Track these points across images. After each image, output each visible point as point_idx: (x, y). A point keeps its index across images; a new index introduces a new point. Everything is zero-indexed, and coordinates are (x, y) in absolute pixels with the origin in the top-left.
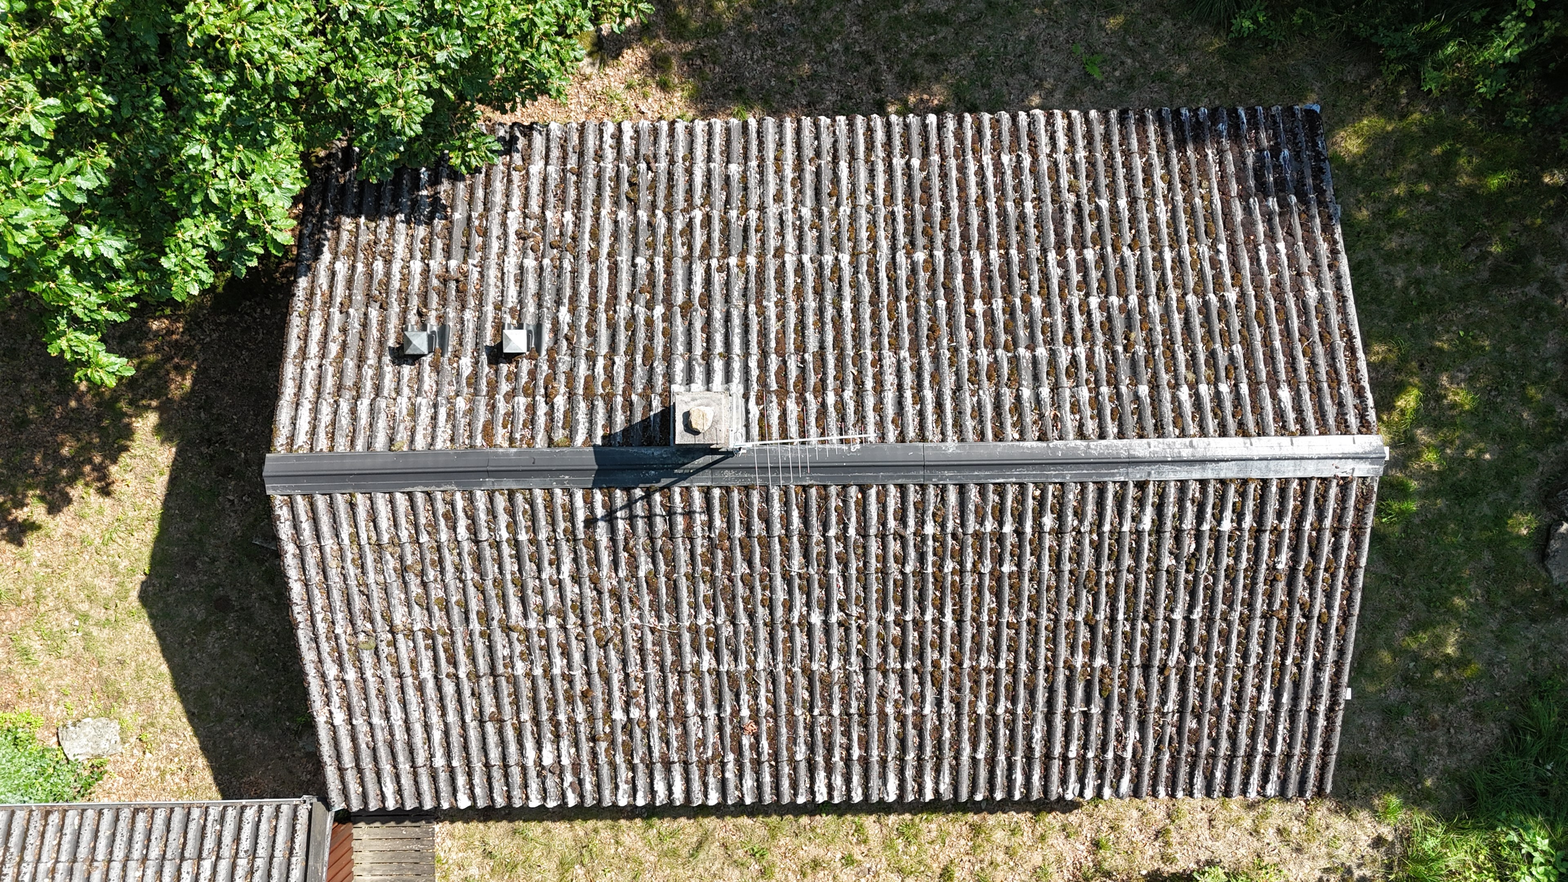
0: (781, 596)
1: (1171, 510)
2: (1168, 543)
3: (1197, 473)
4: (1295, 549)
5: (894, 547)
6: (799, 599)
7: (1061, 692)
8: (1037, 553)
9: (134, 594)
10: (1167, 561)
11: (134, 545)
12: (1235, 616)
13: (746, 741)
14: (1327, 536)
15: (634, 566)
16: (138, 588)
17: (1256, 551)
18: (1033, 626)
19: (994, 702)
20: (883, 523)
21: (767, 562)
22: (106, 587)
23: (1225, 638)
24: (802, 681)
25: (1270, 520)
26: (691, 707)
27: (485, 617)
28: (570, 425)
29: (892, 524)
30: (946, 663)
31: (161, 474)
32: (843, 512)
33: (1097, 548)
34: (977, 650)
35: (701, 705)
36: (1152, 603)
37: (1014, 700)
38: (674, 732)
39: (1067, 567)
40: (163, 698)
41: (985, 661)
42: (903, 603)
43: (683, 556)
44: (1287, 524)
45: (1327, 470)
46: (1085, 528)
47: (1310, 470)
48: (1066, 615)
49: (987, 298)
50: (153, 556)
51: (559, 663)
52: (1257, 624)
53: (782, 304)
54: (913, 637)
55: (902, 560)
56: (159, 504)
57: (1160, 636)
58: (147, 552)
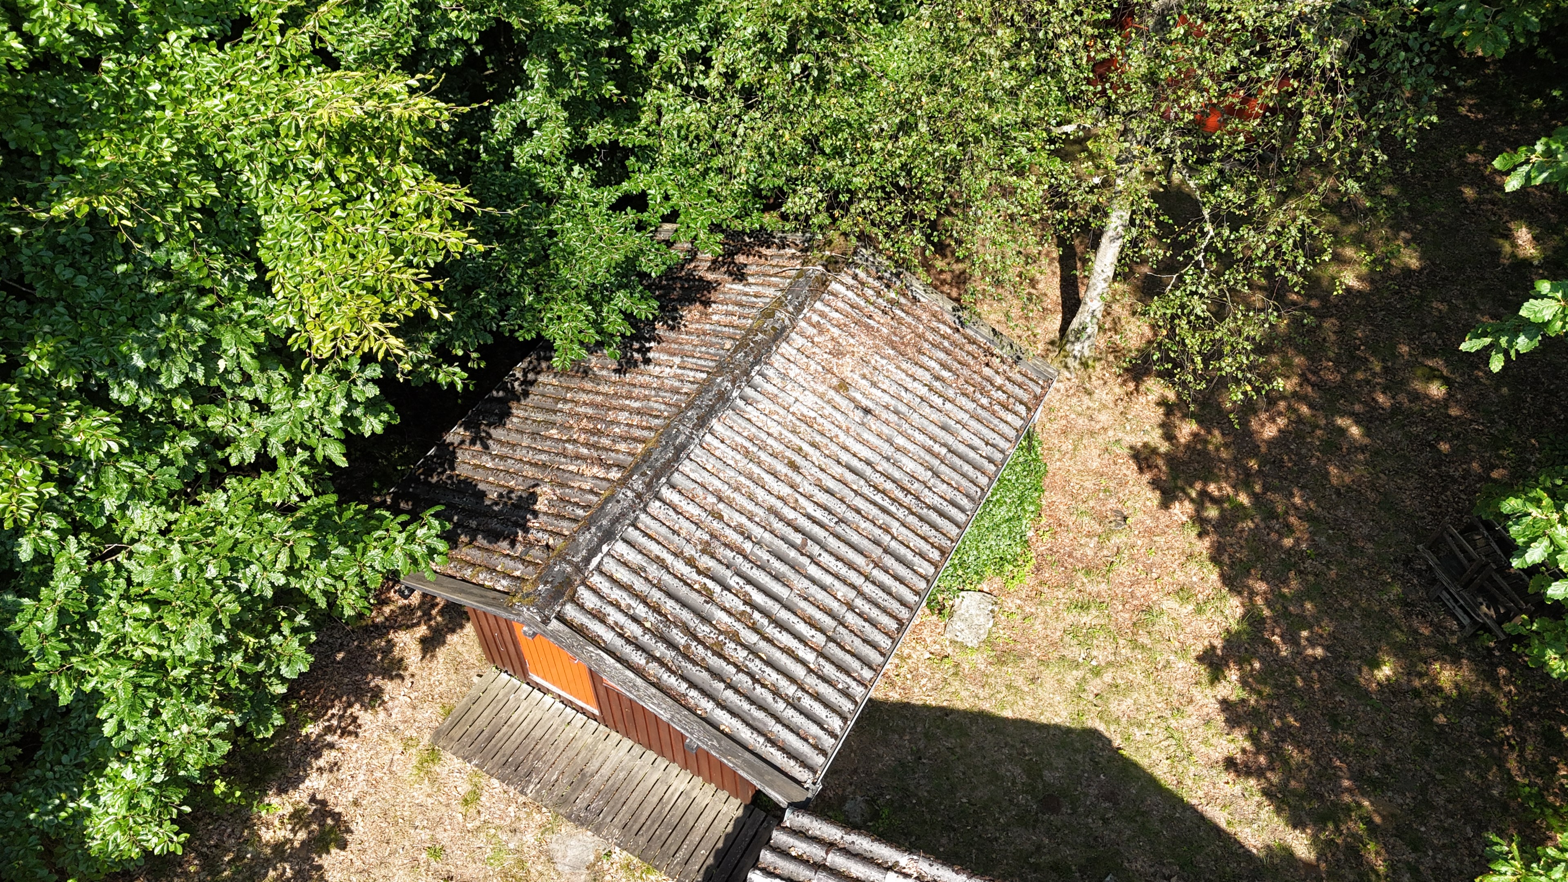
9: (1101, 727)
11: (1155, 754)
16: (1107, 734)
22: (1119, 706)
31: (1229, 823)
40: (977, 696)
50: (1135, 765)
56: (1194, 802)
58: (1144, 762)
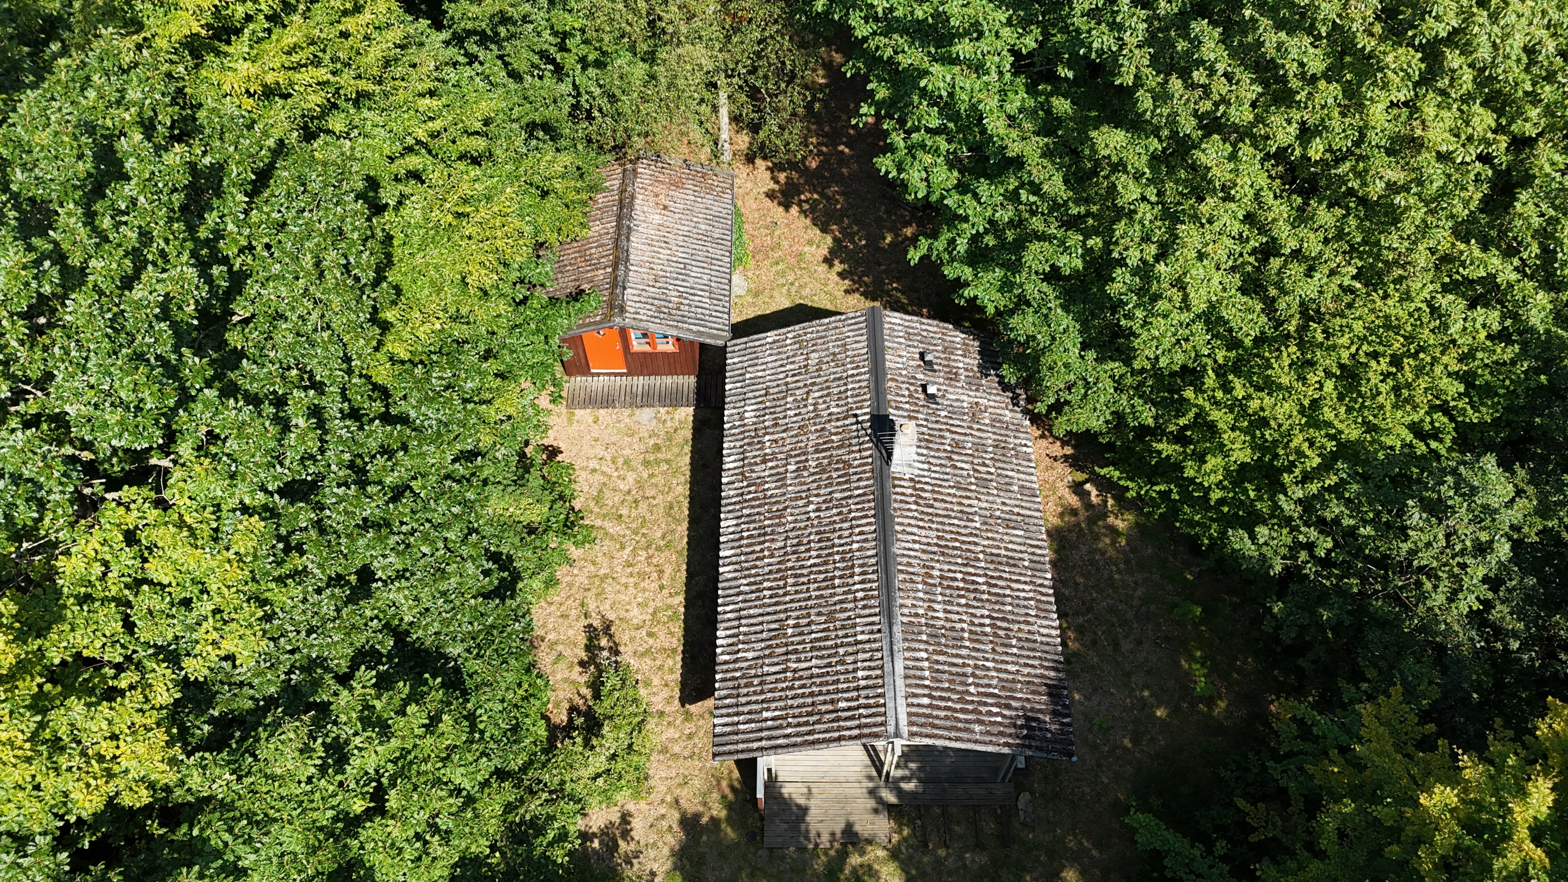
0: (822, 492)
1: (867, 646)
2: (850, 649)
3: (886, 653)
4: (849, 709)
5: (846, 533)
6: (820, 499)
7: (775, 617)
8: (844, 593)
10: (841, 651)
12: (814, 689)
13: (752, 488)
14: (857, 722)
15: (836, 434)
16: (804, 303)
17: (847, 690)
18: (809, 598)
19: (770, 589)
20: (858, 526)
21: (838, 484)
22: (805, 292)
23: (803, 686)
24: (781, 507)
25: (863, 693)
26: (770, 464)
27: (813, 384)
28: (897, 408)
29: (857, 530)
30: (789, 564)
32: (863, 509)
33: (849, 618)
34: (796, 576)
35: (771, 468)
36: (820, 649)
37: (771, 597)
38: (758, 460)
39: (838, 607)
40: (754, 311)
41: (790, 581)
42: (820, 541)
43: (840, 452)
44: (862, 701)
45: (890, 713)
46: (858, 611)
47: (890, 705)
48: (813, 611)
49: (963, 580)
51: (791, 413)
52: (809, 700)
53: (955, 496)
54: (803, 548)
55: (840, 537)
57: (803, 656)
